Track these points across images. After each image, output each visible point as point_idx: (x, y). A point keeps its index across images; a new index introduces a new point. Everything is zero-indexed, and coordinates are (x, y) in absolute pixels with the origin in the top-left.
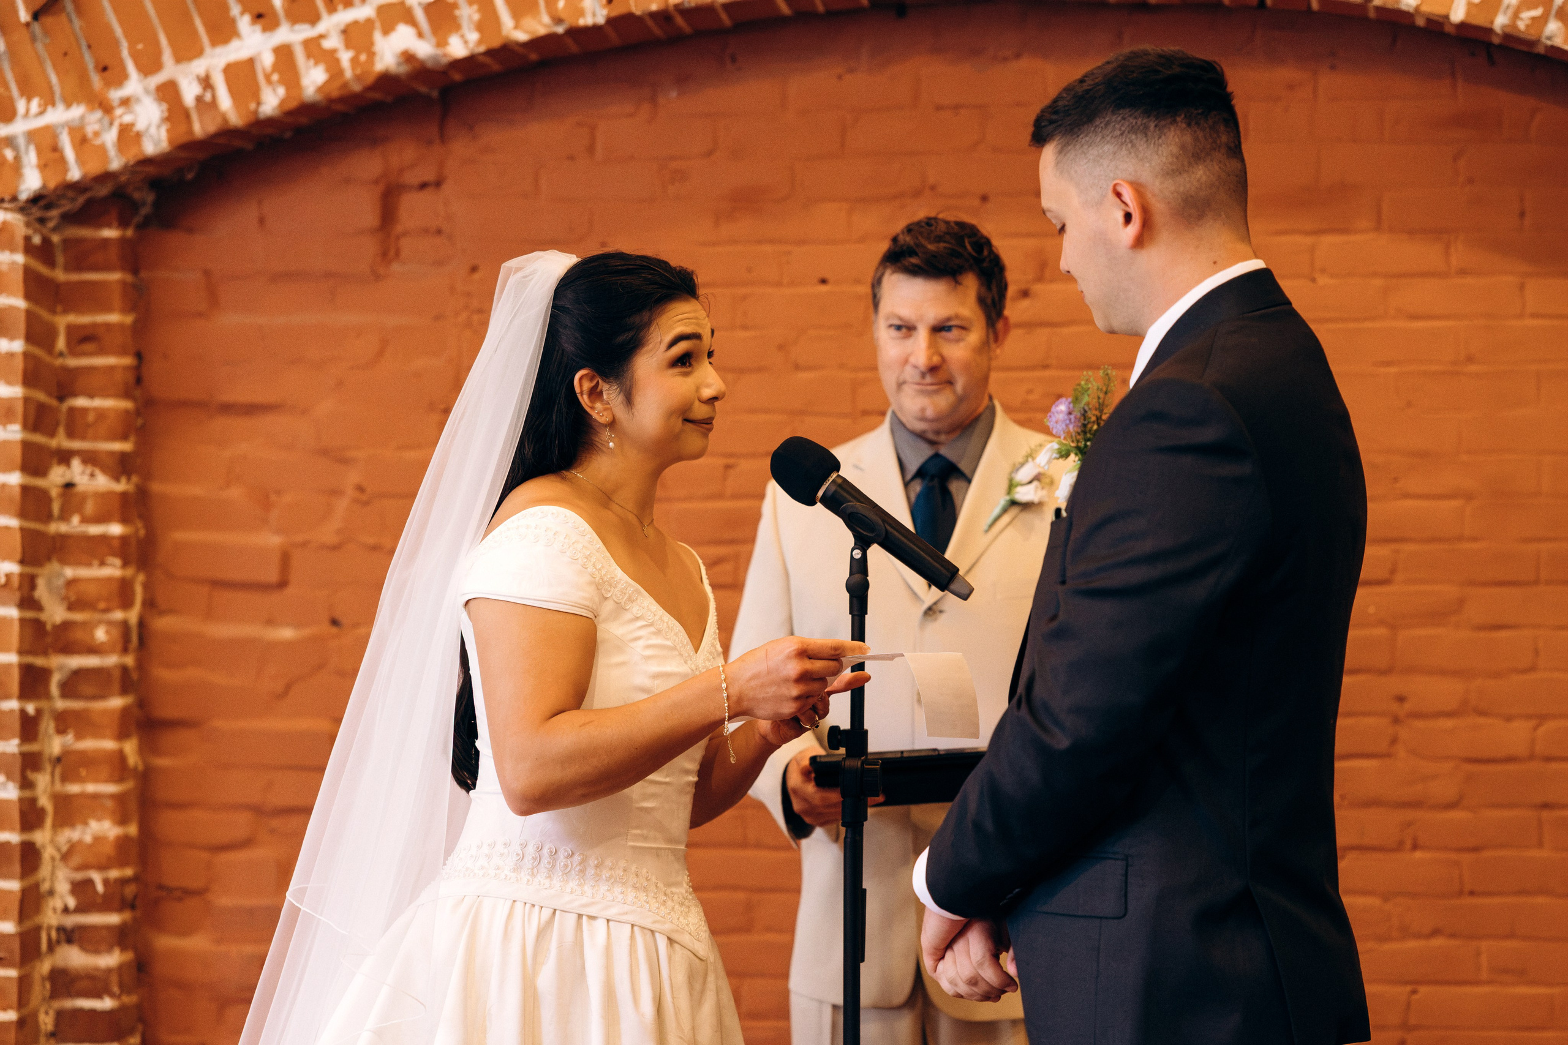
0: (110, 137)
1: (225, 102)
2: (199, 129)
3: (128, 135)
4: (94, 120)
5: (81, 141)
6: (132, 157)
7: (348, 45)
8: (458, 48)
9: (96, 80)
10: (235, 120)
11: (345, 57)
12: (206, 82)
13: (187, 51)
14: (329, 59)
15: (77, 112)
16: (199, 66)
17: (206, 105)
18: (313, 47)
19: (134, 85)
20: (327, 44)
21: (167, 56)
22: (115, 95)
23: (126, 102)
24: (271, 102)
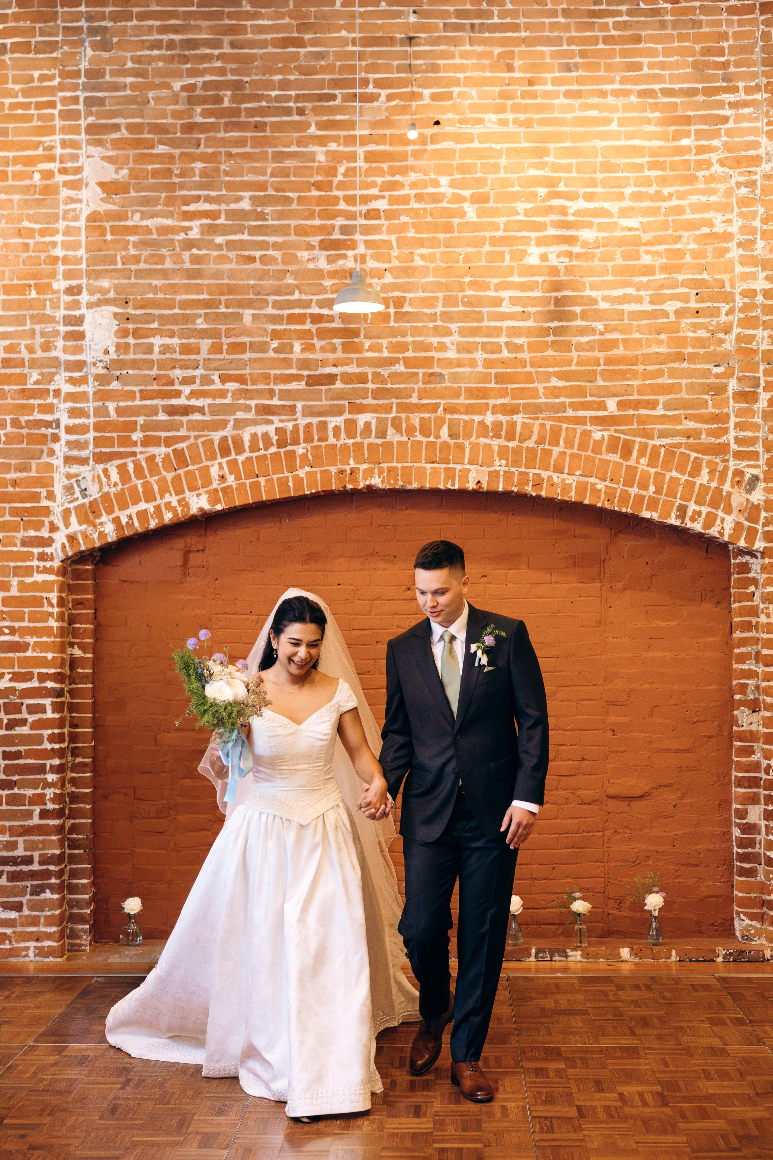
0: (96, 536)
1: (136, 524)
2: (128, 533)
3: (102, 535)
4: (90, 530)
5: (85, 537)
6: (103, 542)
7: (180, 505)
8: (219, 507)
9: (91, 516)
10: (140, 530)
11: (179, 509)
12: (130, 517)
13: (123, 506)
14: (174, 510)
15: (84, 527)
16: (127, 512)
17: (130, 525)
18: (168, 505)
19: (104, 518)
20: (173, 505)
21: (116, 508)
22: (98, 521)
23: (101, 524)
24: (153, 524)
